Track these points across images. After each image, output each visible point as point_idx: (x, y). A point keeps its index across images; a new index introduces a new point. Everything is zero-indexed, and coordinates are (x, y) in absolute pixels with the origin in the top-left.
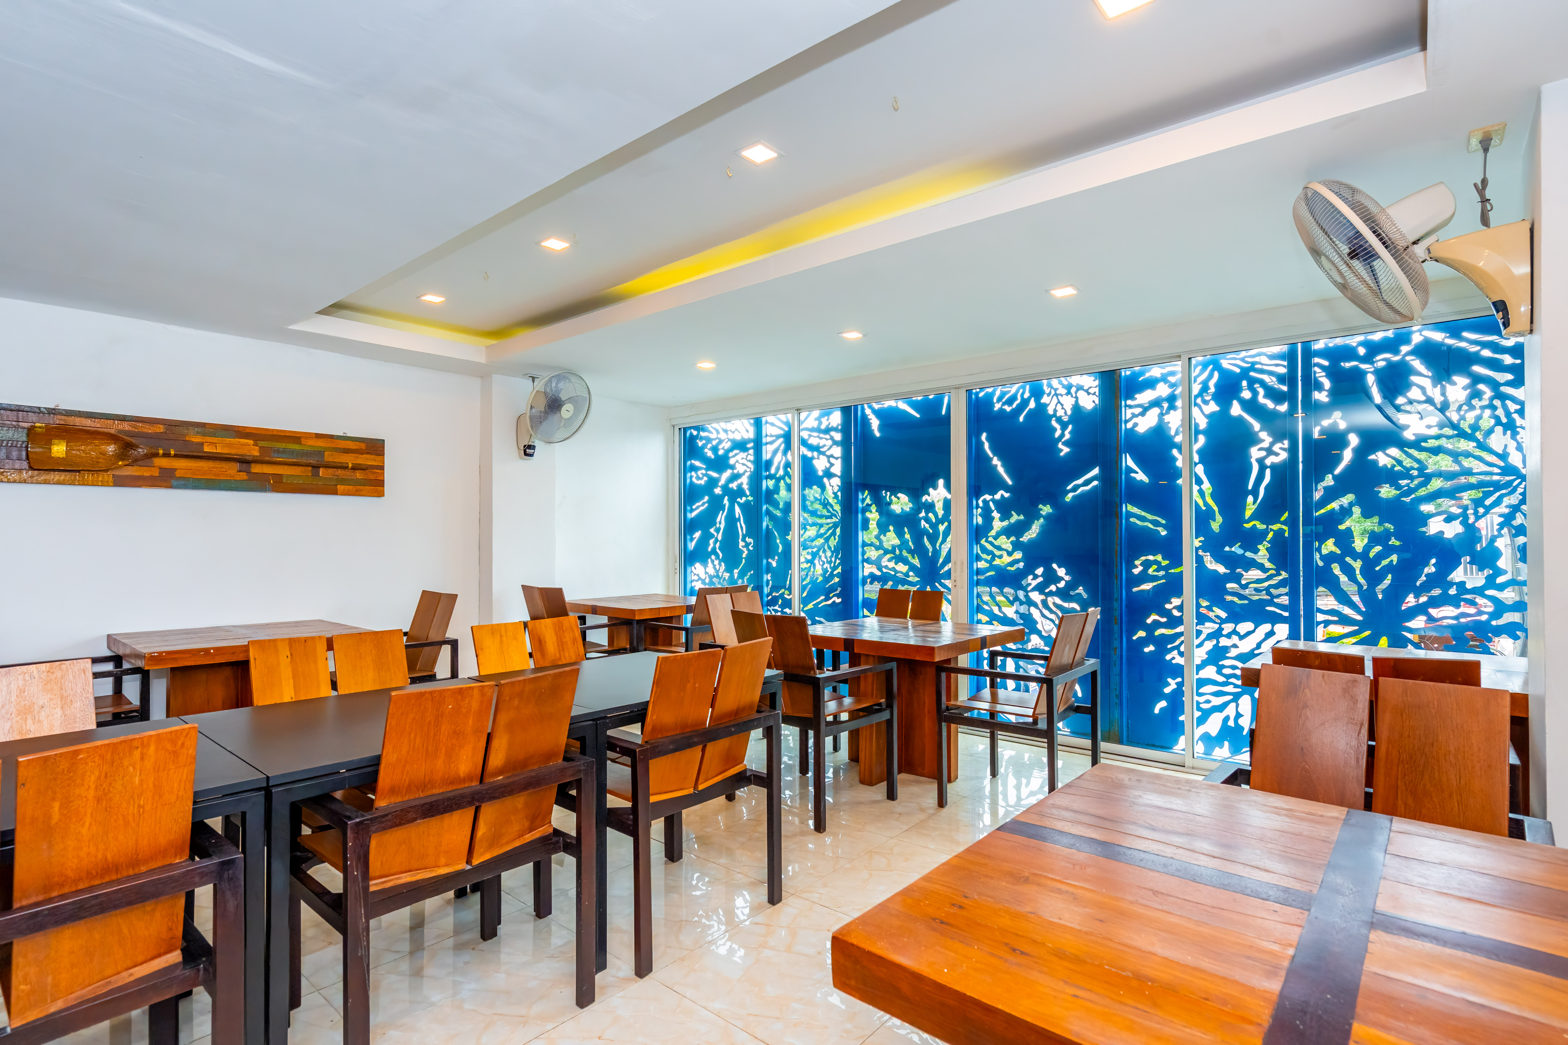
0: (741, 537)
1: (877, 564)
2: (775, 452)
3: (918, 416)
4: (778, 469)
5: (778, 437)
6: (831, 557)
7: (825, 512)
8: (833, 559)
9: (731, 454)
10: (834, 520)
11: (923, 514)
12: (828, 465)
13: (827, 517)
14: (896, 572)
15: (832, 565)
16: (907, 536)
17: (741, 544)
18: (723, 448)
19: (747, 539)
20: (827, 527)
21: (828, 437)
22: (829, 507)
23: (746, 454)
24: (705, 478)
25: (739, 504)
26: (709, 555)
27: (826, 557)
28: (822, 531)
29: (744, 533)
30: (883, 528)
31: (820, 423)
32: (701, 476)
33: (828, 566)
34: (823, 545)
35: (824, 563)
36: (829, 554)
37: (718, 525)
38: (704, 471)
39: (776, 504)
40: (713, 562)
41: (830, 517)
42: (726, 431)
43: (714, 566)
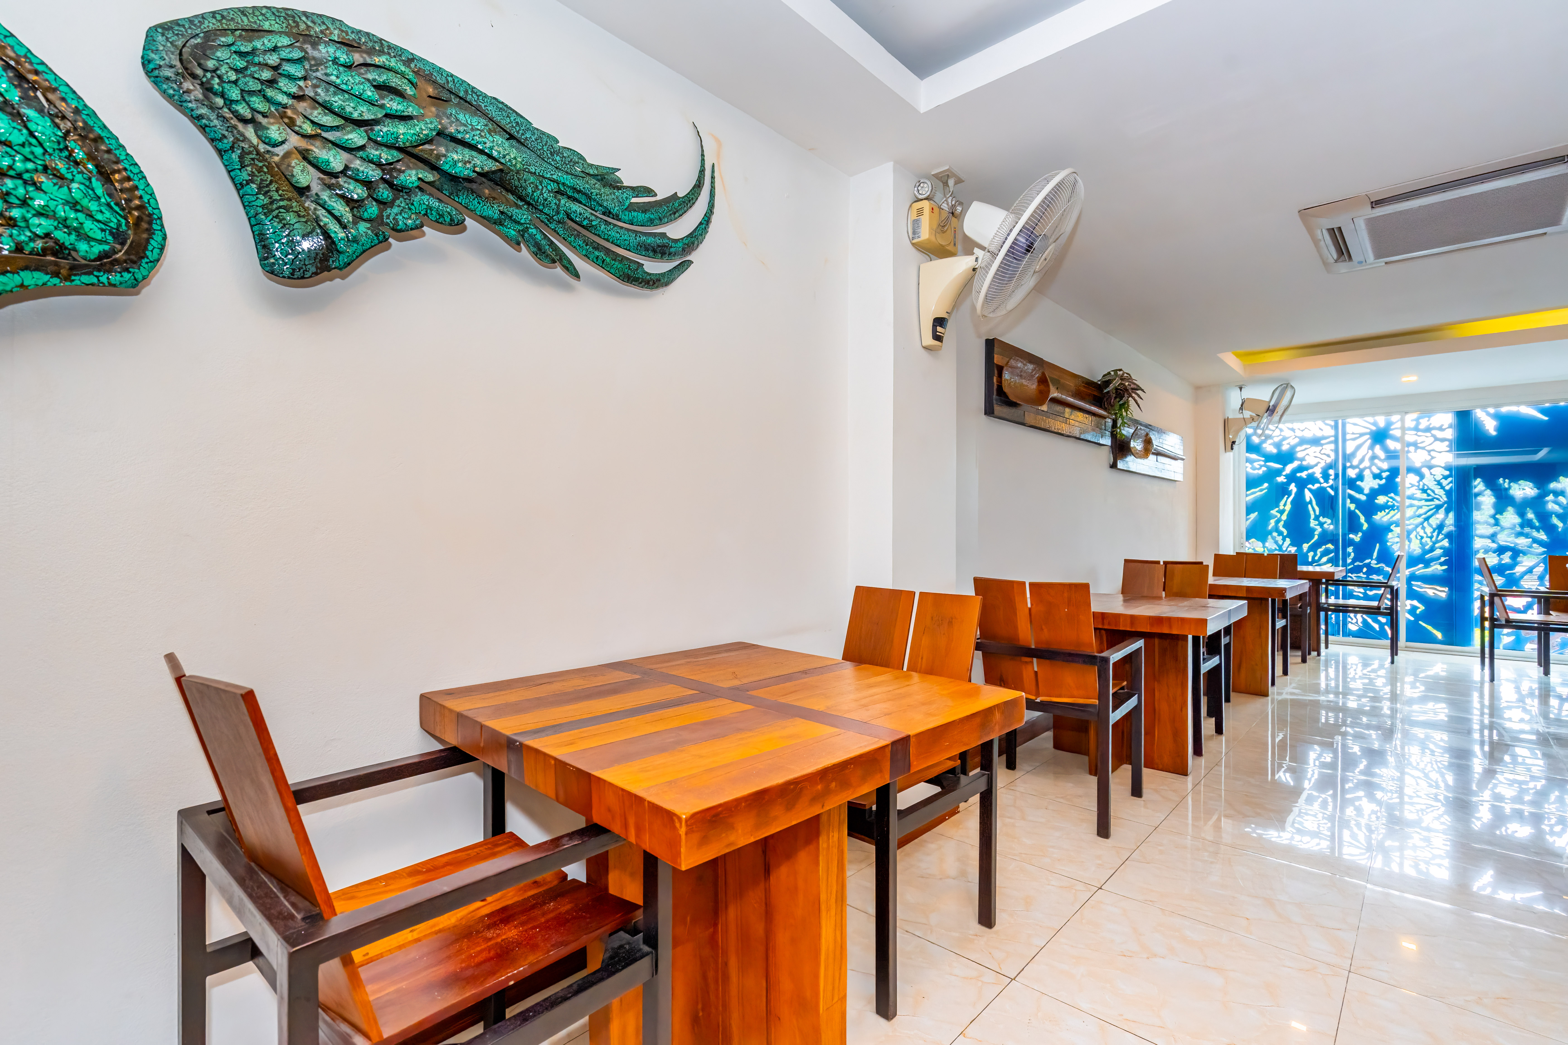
0: (1313, 516)
1: (1493, 537)
2: (1359, 447)
3: (1546, 418)
4: (1362, 461)
5: (1362, 435)
6: (1432, 533)
7: (1425, 496)
8: (1435, 534)
9: (1298, 449)
10: (1437, 502)
11: (1551, 497)
12: (1429, 458)
13: (1427, 500)
14: (1516, 544)
15: (1434, 539)
16: (1530, 515)
17: (1313, 523)
18: (1289, 444)
19: (1321, 519)
20: (1428, 508)
21: (1428, 434)
22: (1429, 491)
23: (1321, 448)
24: (1264, 469)
25: (1310, 490)
26: (1270, 533)
27: (1425, 533)
28: (1421, 511)
29: (1317, 513)
30: (1499, 509)
31: (1418, 424)
32: (1258, 467)
33: (1428, 540)
34: (1422, 523)
35: (1422, 538)
36: (1429, 530)
37: (1281, 507)
38: (1262, 463)
39: (1360, 490)
40: (1274, 538)
41: (1432, 500)
42: (1293, 430)
43: (1276, 542)
